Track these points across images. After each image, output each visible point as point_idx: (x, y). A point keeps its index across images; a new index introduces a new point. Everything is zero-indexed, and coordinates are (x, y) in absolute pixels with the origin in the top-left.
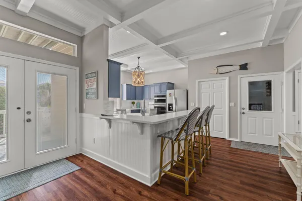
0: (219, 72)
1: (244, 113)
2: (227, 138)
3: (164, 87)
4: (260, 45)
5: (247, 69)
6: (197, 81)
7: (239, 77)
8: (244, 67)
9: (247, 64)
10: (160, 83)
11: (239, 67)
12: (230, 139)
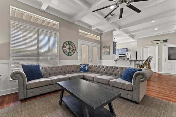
0: (153, 43)
1: (165, 61)
2: (157, 72)
3: (124, 51)
4: (174, 32)
5: (167, 42)
6: (142, 48)
7: (163, 45)
8: (166, 41)
9: (167, 40)
10: (122, 49)
11: (163, 41)
12: (159, 72)
